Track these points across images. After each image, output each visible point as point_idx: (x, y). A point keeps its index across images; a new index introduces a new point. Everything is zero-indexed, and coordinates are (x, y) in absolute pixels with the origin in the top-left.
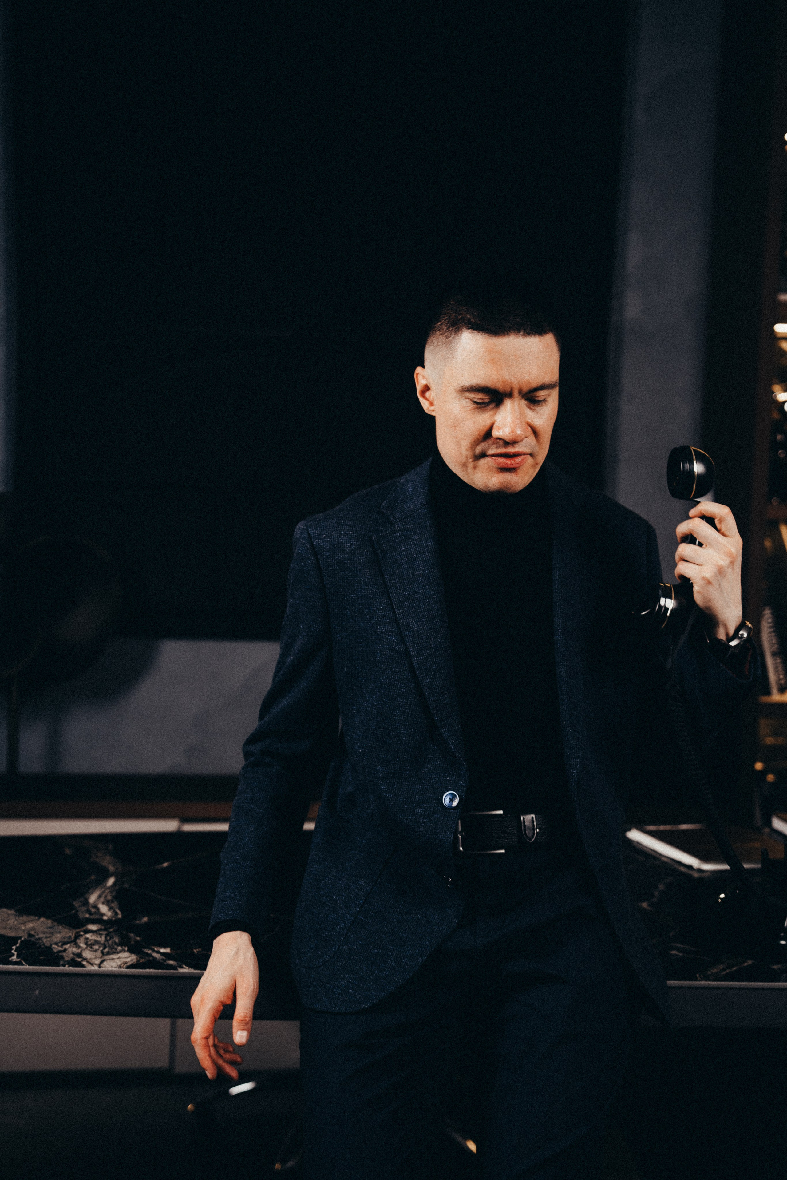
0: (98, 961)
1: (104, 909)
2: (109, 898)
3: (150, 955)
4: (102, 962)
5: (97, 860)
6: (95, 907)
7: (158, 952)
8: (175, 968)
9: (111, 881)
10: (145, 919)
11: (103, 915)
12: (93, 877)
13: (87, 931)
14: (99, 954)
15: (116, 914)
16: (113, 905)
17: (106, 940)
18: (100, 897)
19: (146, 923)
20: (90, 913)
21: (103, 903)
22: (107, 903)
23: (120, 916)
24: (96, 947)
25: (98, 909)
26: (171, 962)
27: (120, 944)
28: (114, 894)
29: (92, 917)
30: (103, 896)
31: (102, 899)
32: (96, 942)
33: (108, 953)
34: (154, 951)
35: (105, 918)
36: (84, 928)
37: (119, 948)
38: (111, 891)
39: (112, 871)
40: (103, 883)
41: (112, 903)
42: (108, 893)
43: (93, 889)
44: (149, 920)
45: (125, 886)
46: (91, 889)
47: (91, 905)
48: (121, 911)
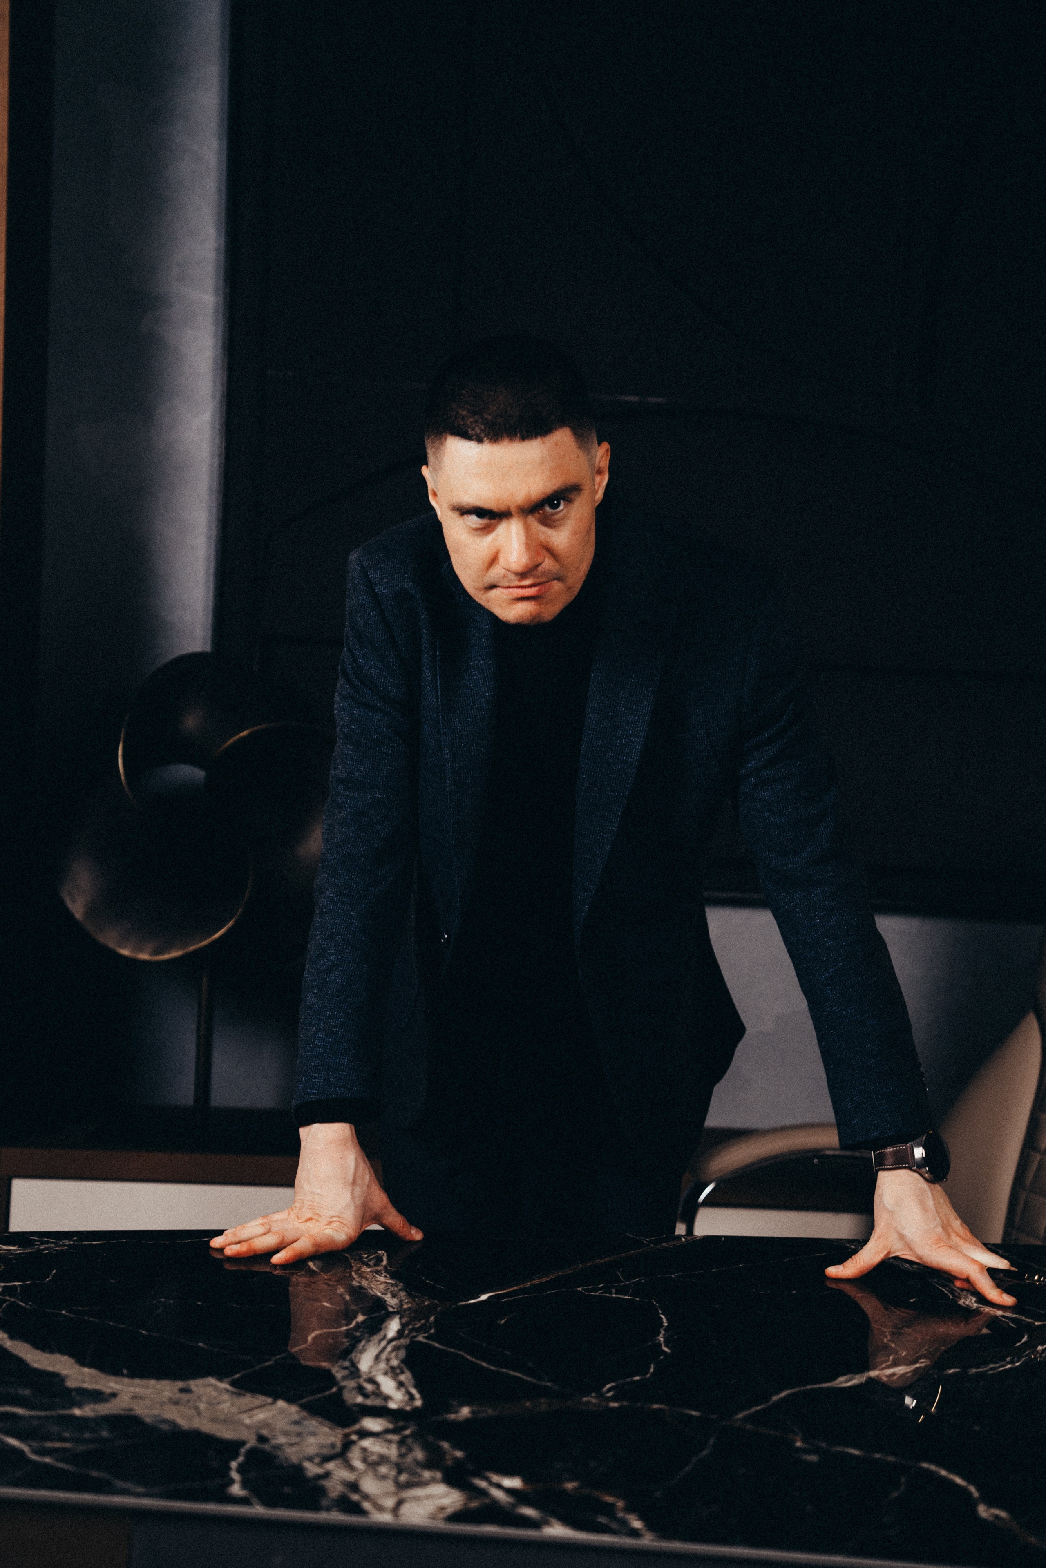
0: (390, 1502)
1: (388, 1385)
2: (395, 1362)
3: (484, 1493)
4: (400, 1503)
5: (364, 1283)
6: (372, 1381)
7: (499, 1486)
8: (535, 1524)
9: (393, 1326)
10: (465, 1411)
11: (387, 1398)
12: (361, 1318)
13: (365, 1434)
14: (389, 1486)
15: (412, 1398)
16: (402, 1378)
17: (401, 1456)
18: (377, 1358)
19: (467, 1421)
20: (366, 1396)
21: (386, 1374)
22: (393, 1372)
23: (418, 1403)
24: (383, 1470)
25: (377, 1384)
26: (529, 1511)
27: (429, 1465)
28: (402, 1353)
29: (369, 1402)
30: (384, 1356)
31: (382, 1365)
32: (383, 1459)
33: (409, 1485)
34: (492, 1484)
35: (393, 1405)
36: (356, 1427)
37: (427, 1474)
38: (396, 1349)
39: (392, 1307)
40: (380, 1330)
41: (402, 1372)
42: (393, 1351)
43: (363, 1343)
44: (472, 1412)
45: (420, 1338)
46: (360, 1341)
47: (365, 1377)
48: (420, 1392)
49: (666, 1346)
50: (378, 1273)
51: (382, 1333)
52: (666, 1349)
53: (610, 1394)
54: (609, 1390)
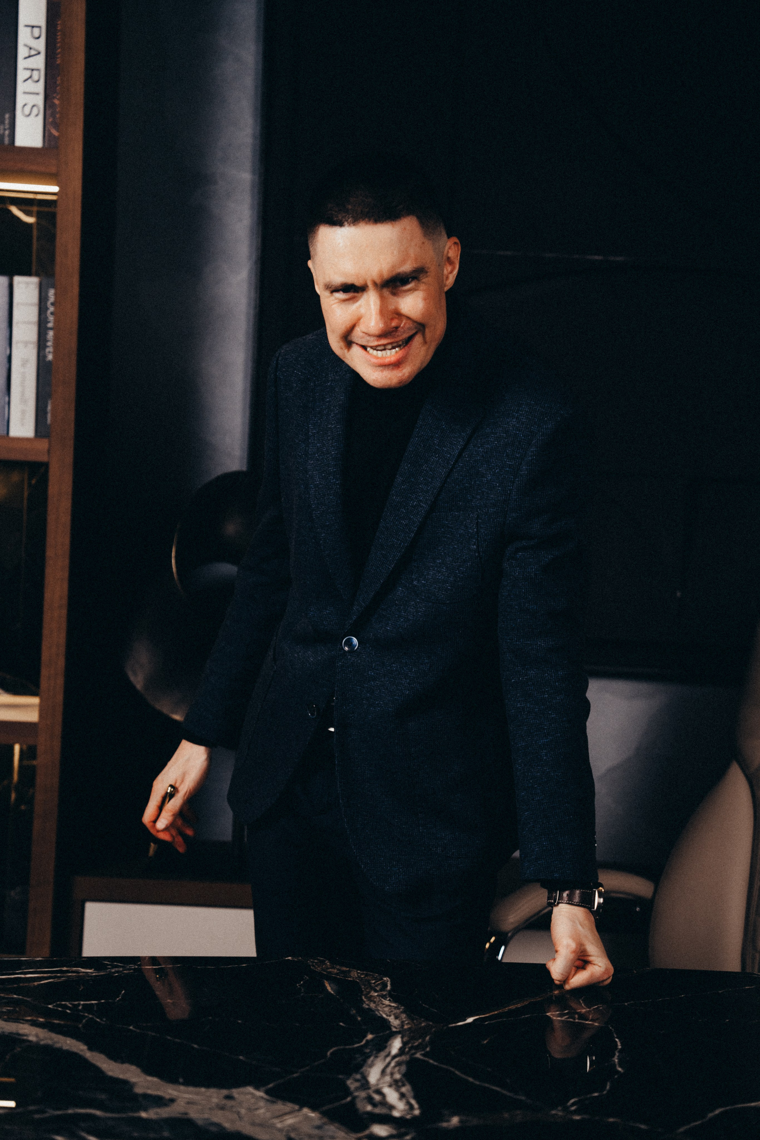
1: (392, 1096)
2: (398, 1076)
5: (372, 1005)
6: (379, 1092)
9: (396, 1045)
10: (455, 1120)
11: (392, 1107)
12: (370, 1037)
15: (411, 1107)
16: (404, 1090)
18: (383, 1072)
19: (456, 1129)
20: (375, 1105)
21: (390, 1086)
22: (396, 1084)
23: (417, 1112)
25: (383, 1095)
28: (404, 1068)
29: (377, 1111)
30: (389, 1070)
31: (388, 1079)
35: (396, 1114)
36: (367, 1132)
38: (398, 1064)
39: (395, 1027)
40: (385, 1047)
41: (404, 1085)
42: (395, 1066)
43: (372, 1058)
44: (461, 1121)
45: (418, 1055)
46: (369, 1057)
47: (373, 1088)
48: (418, 1102)
49: (620, 1066)
50: (384, 997)
51: (387, 1050)
52: (620, 1069)
53: (573, 1108)
54: (573, 1104)
